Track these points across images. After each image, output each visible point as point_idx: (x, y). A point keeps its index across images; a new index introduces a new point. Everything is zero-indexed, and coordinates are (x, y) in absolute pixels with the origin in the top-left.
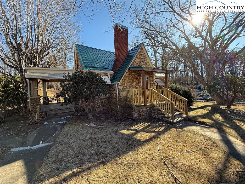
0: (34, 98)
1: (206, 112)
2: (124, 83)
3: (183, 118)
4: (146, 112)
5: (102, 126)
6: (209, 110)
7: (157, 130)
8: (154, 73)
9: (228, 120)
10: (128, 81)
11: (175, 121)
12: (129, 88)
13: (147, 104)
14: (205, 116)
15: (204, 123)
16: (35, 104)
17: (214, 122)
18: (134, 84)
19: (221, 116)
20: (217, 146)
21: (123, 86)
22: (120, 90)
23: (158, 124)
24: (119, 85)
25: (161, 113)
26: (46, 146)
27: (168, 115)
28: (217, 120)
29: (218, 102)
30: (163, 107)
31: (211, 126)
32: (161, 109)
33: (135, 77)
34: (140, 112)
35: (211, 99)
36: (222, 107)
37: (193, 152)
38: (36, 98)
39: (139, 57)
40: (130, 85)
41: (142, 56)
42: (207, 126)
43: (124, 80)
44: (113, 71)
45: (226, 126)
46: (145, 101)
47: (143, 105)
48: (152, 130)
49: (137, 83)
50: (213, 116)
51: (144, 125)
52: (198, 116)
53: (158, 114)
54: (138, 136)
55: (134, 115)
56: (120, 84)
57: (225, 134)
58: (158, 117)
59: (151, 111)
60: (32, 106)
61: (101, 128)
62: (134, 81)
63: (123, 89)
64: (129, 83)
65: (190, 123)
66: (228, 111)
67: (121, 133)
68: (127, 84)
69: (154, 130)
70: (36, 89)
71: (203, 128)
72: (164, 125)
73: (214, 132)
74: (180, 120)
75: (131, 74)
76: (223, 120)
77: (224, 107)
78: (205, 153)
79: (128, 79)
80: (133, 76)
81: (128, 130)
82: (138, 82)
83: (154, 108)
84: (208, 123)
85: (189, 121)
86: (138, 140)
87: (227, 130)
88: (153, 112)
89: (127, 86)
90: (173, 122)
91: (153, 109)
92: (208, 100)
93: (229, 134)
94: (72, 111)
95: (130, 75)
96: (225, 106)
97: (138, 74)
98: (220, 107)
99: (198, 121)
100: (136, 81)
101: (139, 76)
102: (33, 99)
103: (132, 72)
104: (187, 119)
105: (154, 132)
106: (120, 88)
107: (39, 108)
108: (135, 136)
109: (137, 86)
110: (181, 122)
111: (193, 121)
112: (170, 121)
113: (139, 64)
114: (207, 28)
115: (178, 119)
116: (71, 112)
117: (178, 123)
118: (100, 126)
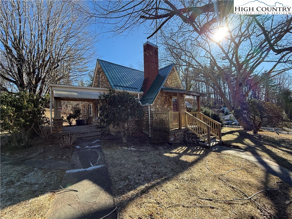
0: (57, 119)
1: (236, 138)
2: (156, 105)
3: (217, 143)
4: (181, 136)
5: (143, 150)
6: (238, 135)
7: (198, 153)
8: (185, 95)
9: (258, 144)
10: (160, 103)
11: (211, 144)
12: (161, 111)
13: (182, 128)
14: (236, 141)
15: (238, 147)
16: (57, 126)
17: (247, 147)
18: (166, 106)
19: (251, 141)
20: (256, 166)
21: (155, 108)
22: (152, 113)
23: (195, 148)
24: (151, 107)
25: (197, 137)
26: (99, 168)
27: (204, 139)
28: (249, 144)
29: (245, 127)
30: (199, 131)
31: (245, 150)
32: (196, 133)
33: (167, 99)
34: (175, 136)
35: (236, 124)
36: (249, 132)
37: (238, 171)
38: (59, 119)
39: (171, 78)
40: (162, 107)
41: (173, 77)
42: (241, 150)
43: (157, 102)
44: (142, 92)
45: (259, 150)
46: (180, 125)
47: (178, 128)
48: (193, 153)
49: (168, 106)
50: (244, 141)
51: (182, 149)
52: (229, 140)
53: (193, 138)
54: (184, 158)
55: (170, 139)
56: (153, 106)
57: (259, 157)
58: (193, 141)
59: (186, 136)
60: (55, 128)
61: (143, 151)
62: (166, 103)
63: (155, 112)
64: (161, 105)
65: (225, 147)
66: (256, 136)
67: (166, 156)
68: (159, 106)
69: (195, 153)
70: (60, 109)
71: (239, 152)
72: (201, 149)
73: (248, 155)
74: (216, 144)
75: (163, 96)
76: (254, 145)
77: (251, 133)
78: (248, 171)
79: (160, 101)
80: (165, 98)
81: (171, 153)
82: (169, 104)
83: (188, 132)
84: (242, 147)
85: (223, 145)
86: (185, 161)
87: (260, 153)
88: (188, 137)
89: (159, 109)
90: (209, 147)
91: (187, 134)
92: (233, 125)
93: (263, 157)
94: (99, 135)
95: (161, 96)
96: (252, 131)
97: (170, 95)
98: (248, 132)
99: (232, 146)
100: (167, 103)
101: (170, 97)
102: (55, 120)
103: (164, 94)
104: (221, 144)
105: (196, 155)
106: (153, 110)
107: (62, 131)
108: (181, 159)
109: (168, 109)
110: (216, 147)
111: (227, 145)
112: (207, 145)
113: (171, 85)
114: (232, 49)
115: (213, 143)
116: (97, 136)
117: (214, 148)
118: (141, 150)
